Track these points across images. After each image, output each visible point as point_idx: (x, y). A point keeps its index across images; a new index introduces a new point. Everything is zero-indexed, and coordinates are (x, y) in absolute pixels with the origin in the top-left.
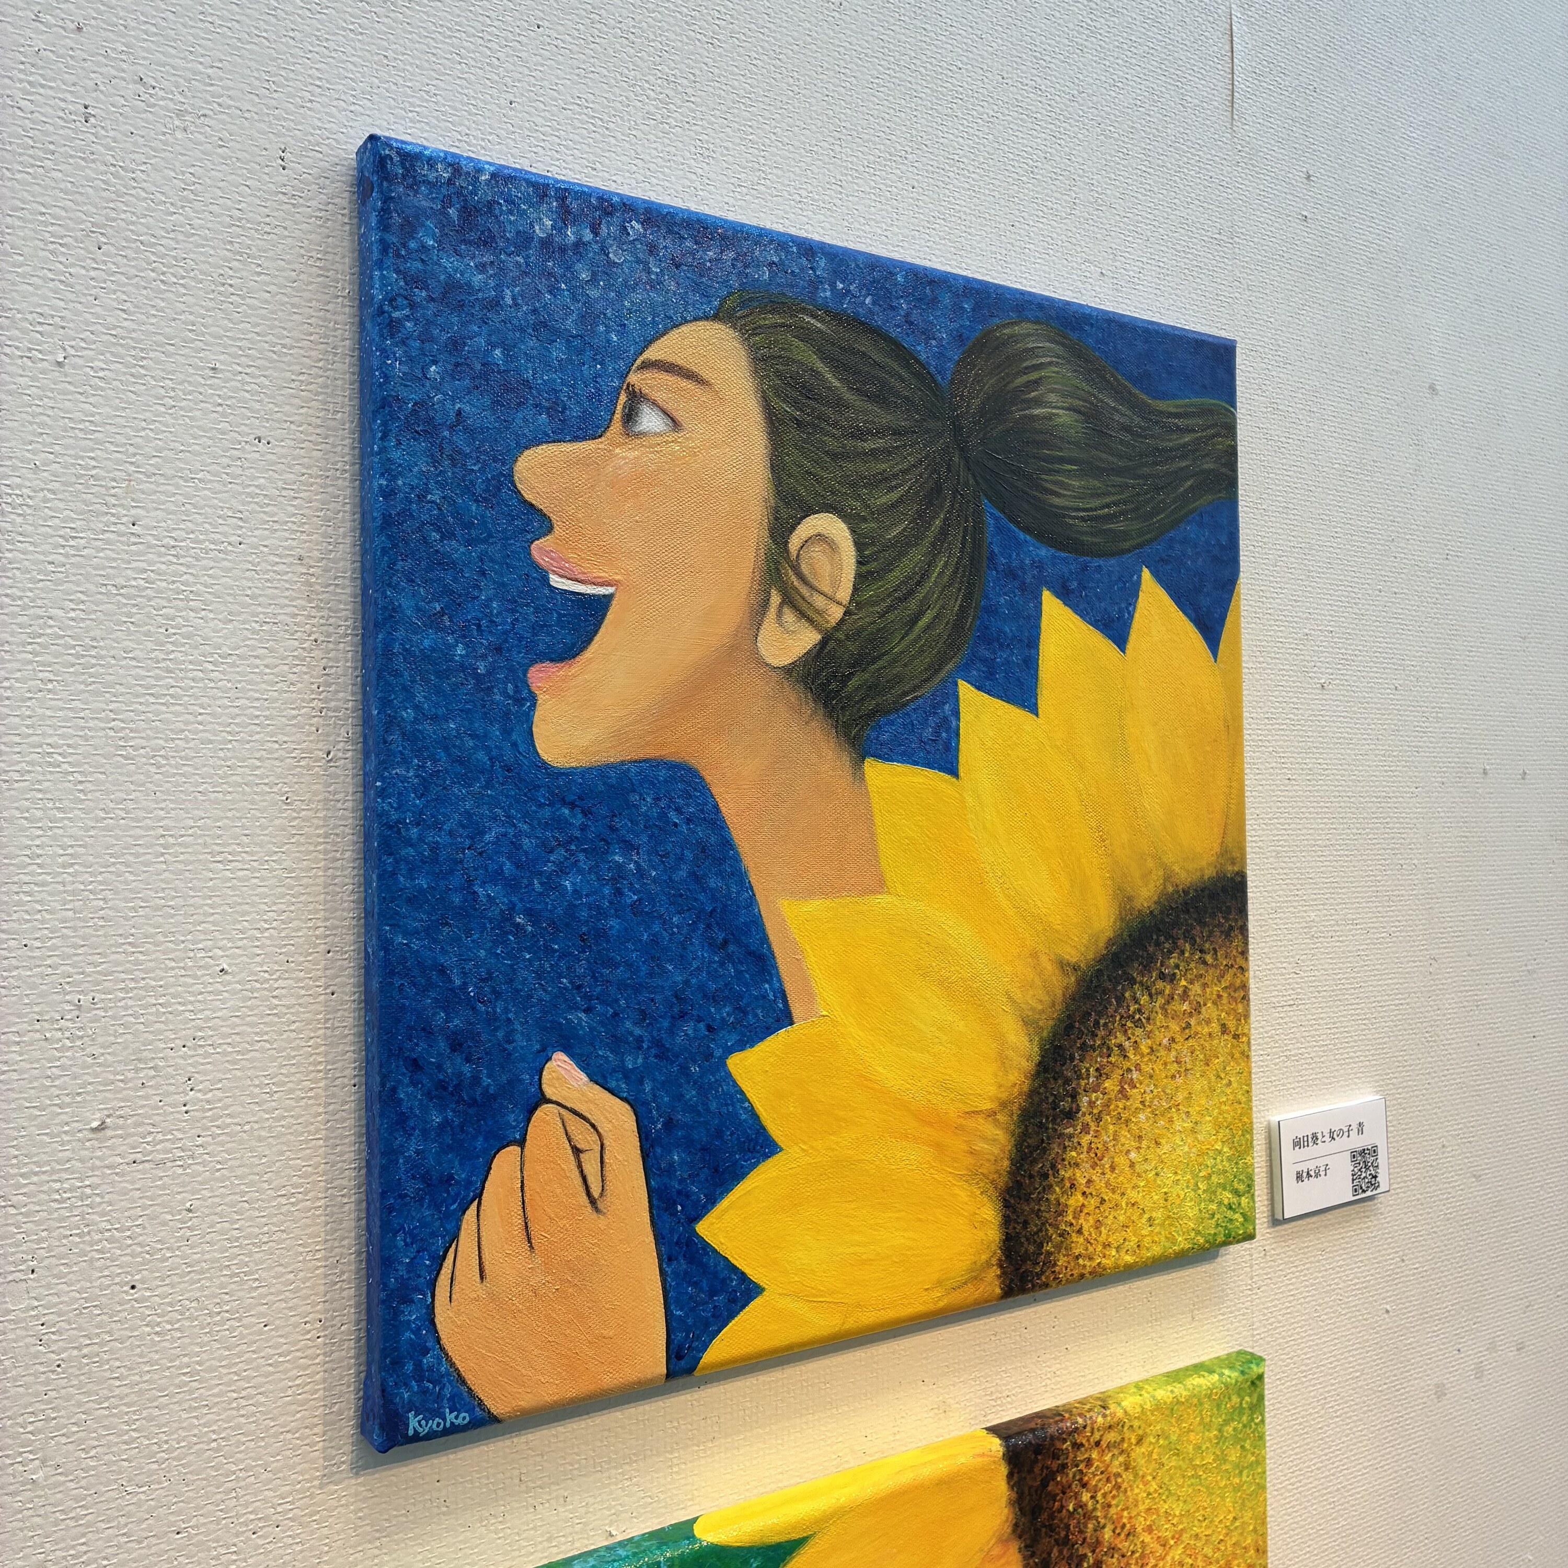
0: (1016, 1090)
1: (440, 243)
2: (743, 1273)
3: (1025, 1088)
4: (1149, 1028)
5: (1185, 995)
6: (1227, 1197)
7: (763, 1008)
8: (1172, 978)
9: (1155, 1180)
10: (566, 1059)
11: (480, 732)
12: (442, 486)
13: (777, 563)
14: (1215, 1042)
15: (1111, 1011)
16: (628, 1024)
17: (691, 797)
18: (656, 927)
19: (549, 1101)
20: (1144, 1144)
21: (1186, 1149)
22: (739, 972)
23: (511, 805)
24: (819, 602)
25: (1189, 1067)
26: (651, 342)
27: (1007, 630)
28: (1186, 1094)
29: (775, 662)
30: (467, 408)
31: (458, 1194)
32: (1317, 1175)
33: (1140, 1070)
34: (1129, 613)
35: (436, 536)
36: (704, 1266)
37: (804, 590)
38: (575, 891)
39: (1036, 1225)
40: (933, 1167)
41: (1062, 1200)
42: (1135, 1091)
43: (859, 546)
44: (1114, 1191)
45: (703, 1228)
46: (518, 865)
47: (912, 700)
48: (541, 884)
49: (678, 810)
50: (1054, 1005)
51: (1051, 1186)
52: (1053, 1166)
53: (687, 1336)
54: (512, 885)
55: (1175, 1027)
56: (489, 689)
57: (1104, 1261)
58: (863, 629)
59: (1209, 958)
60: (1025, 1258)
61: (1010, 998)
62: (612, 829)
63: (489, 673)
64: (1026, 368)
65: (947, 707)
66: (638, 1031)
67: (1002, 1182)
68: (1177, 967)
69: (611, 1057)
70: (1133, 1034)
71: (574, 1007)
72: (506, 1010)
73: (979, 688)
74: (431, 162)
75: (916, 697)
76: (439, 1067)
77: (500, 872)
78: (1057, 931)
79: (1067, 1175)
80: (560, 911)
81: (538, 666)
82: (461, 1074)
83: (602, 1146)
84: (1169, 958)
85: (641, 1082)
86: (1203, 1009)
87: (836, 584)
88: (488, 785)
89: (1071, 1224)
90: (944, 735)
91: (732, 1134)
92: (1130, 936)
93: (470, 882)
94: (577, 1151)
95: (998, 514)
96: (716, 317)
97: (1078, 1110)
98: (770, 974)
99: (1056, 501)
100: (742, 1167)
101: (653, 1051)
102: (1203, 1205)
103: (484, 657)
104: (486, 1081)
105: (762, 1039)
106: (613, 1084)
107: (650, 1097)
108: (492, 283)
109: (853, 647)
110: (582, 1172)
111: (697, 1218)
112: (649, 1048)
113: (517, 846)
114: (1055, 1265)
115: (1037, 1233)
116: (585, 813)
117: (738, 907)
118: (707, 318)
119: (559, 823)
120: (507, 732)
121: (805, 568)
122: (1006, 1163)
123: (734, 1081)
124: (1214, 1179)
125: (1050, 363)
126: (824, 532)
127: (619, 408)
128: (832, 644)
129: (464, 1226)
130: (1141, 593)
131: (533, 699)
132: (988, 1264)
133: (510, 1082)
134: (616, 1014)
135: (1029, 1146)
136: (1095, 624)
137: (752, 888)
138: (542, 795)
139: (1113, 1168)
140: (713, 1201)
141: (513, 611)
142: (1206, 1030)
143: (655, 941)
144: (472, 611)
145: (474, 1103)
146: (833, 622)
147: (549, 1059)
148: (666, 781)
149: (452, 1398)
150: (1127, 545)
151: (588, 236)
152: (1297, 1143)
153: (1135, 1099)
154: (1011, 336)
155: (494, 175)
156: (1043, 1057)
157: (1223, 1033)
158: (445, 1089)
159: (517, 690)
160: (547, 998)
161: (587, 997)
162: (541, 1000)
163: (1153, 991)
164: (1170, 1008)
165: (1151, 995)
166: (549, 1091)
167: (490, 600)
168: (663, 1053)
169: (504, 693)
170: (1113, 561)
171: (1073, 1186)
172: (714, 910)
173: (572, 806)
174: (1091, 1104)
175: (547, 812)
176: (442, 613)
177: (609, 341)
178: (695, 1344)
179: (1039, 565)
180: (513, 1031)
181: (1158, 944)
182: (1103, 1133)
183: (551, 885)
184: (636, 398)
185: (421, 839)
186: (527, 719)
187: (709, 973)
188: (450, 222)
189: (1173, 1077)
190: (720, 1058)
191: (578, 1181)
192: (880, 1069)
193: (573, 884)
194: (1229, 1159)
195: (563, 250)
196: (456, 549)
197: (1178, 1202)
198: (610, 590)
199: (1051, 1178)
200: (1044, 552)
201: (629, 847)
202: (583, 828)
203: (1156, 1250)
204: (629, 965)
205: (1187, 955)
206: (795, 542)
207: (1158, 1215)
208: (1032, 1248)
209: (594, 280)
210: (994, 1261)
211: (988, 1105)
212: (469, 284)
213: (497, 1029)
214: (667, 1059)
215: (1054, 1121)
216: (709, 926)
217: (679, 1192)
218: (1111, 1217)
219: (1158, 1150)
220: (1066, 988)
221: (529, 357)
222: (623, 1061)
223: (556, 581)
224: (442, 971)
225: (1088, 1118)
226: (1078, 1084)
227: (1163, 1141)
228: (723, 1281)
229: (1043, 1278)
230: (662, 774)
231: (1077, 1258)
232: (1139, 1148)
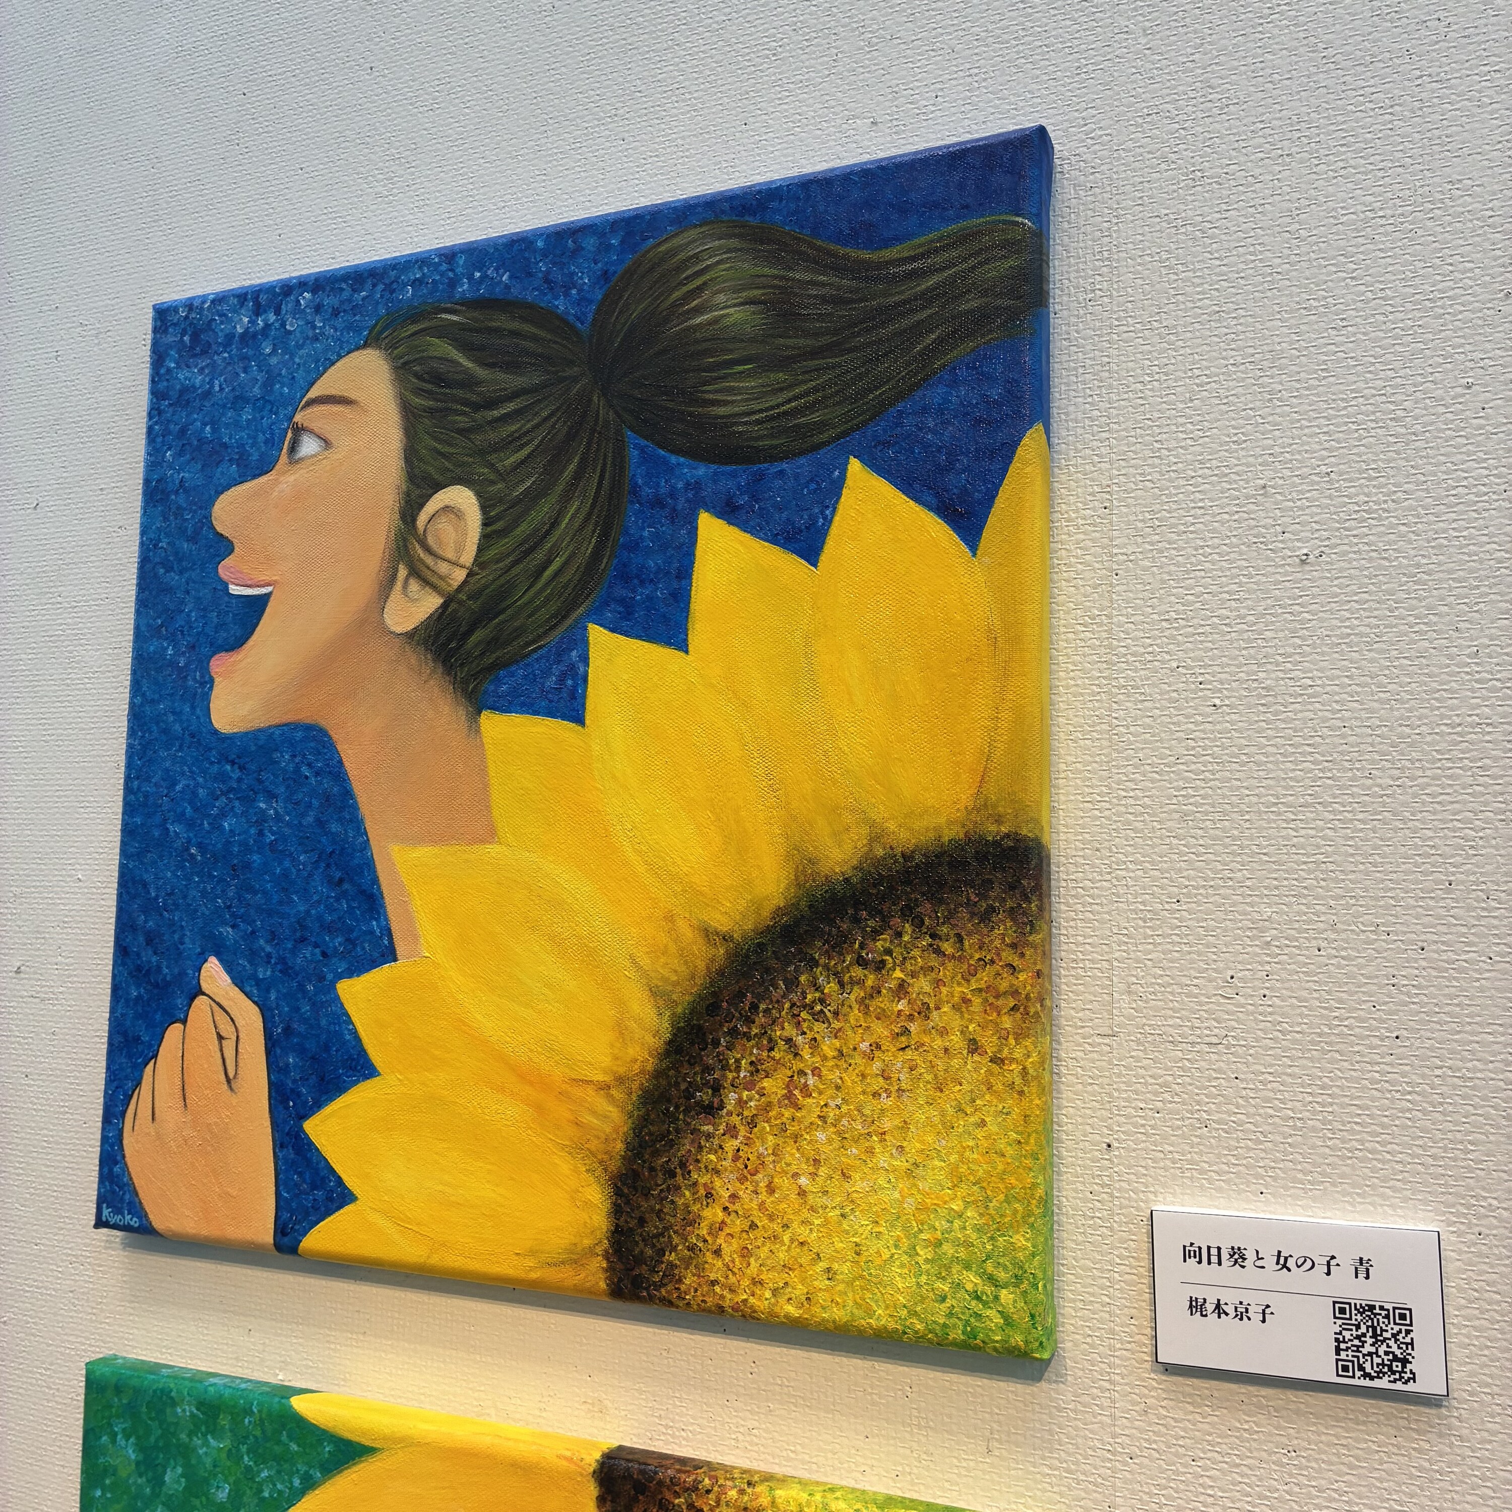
0: (636, 1068)
1: (177, 363)
2: (339, 1177)
3: (649, 1067)
4: (836, 1025)
5: (901, 989)
6: (972, 1280)
7: (370, 942)
8: (880, 966)
9: (840, 1224)
10: (217, 962)
11: (178, 710)
12: (167, 535)
13: (405, 540)
14: (955, 1062)
15: (776, 995)
16: (262, 942)
17: (320, 754)
18: (287, 863)
19: (204, 994)
20: (823, 1171)
21: (897, 1195)
22: (351, 909)
23: (193, 764)
24: (443, 568)
25: (904, 1086)
26: (313, 384)
27: (652, 564)
28: (897, 1122)
29: (399, 630)
30: (187, 475)
31: (143, 1051)
32: (1242, 1315)
33: (820, 1076)
34: (825, 518)
35: (162, 571)
36: (308, 1162)
37: (429, 560)
38: (231, 831)
39: (656, 1227)
40: (531, 1128)
41: (695, 1208)
42: (810, 1100)
43: (484, 508)
44: (771, 1218)
45: (309, 1126)
46: (196, 810)
47: (535, 650)
48: (209, 824)
49: (310, 765)
50: (693, 977)
51: (679, 1188)
52: (683, 1165)
53: (291, 1217)
54: (191, 825)
55: (881, 1030)
56: (186, 677)
57: (752, 1300)
58: (486, 587)
59: (948, 947)
60: (640, 1260)
61: (634, 962)
62: (260, 781)
63: (187, 665)
64: (686, 278)
65: (574, 653)
66: (268, 949)
67: (615, 1165)
68: (889, 952)
69: (248, 967)
70: (811, 1030)
71: (224, 923)
72: (181, 919)
73: (613, 630)
74: (175, 310)
75: (540, 647)
76: (138, 955)
77: (183, 814)
78: (702, 893)
79: (702, 1181)
80: (219, 846)
81: (217, 657)
82: (149, 962)
83: (238, 1037)
84: (875, 940)
85: (268, 991)
86: (935, 1014)
87: (459, 549)
88: (181, 749)
89: (705, 1241)
90: (570, 682)
91: (337, 1051)
92: (810, 907)
93: (165, 820)
94: (220, 1038)
95: (643, 442)
96: (365, 346)
97: (721, 1107)
98: (379, 913)
99: (722, 411)
100: (345, 1081)
101: (279, 967)
102: (923, 1279)
103: (184, 653)
104: (166, 971)
105: (368, 971)
106: (248, 989)
107: (274, 1005)
108: (207, 380)
109: (474, 605)
110: (222, 1055)
111: (305, 1117)
112: (276, 964)
113: (194, 794)
114: (680, 1281)
115: (657, 1236)
116: (242, 768)
117: (354, 850)
118: (358, 348)
119: (222, 777)
120: (193, 708)
121: (431, 541)
122: (620, 1146)
123: (342, 1004)
124: (948, 1249)
125: (718, 263)
126: (452, 504)
127: (286, 443)
128: (453, 606)
129: (145, 1077)
130: (845, 491)
131: (212, 681)
132: (591, 1252)
133: (180, 974)
134: (253, 932)
135: (650, 1134)
136: (774, 540)
137: (366, 834)
138: (213, 755)
139: (771, 1189)
140: (318, 1105)
141: (204, 617)
142: (938, 1043)
143: (285, 875)
144: (180, 621)
145: (157, 986)
146: (456, 584)
147: (206, 961)
148: (301, 741)
149: (130, 1203)
150: (824, 437)
151: (272, 318)
152: (1191, 1253)
153: (809, 1112)
154: (667, 252)
155: (213, 302)
156: (675, 1035)
157: (972, 1052)
158: (140, 971)
159: (202, 676)
160: (207, 913)
161: (234, 915)
162: (203, 914)
163: (846, 978)
164: (874, 1004)
165: (842, 984)
166: (205, 986)
167: (190, 611)
168: (286, 970)
169: (194, 679)
170: (802, 460)
171: (709, 1195)
172: (333, 852)
173: (233, 763)
174: (741, 1103)
175: (215, 769)
176: (162, 626)
177: (282, 394)
178: (297, 1227)
179: (696, 486)
180: (184, 935)
181: (856, 920)
182: (758, 1143)
183: (216, 827)
184: (299, 430)
185: (139, 789)
186: (206, 697)
187: (326, 906)
188: (185, 346)
189: (876, 1095)
190: (331, 981)
191: (220, 1061)
192: (478, 1017)
193: (230, 825)
194: (978, 1229)
195: (254, 336)
196: (173, 578)
197: (878, 1261)
198: (270, 589)
199: (679, 1178)
200: (702, 471)
201: (271, 796)
202: (239, 780)
203: (838, 1314)
204: (265, 892)
205: (906, 938)
206: (422, 519)
207: (844, 1269)
208: (649, 1252)
209: (274, 351)
210: (599, 1250)
211: (600, 1077)
212: (193, 386)
213: (174, 932)
214: (290, 976)
215: (687, 1111)
216: (328, 866)
217: (292, 1090)
218: (766, 1249)
219: (846, 1185)
220: (712, 960)
221: (227, 426)
222: (256, 971)
223: (234, 590)
224: (145, 885)
225: (735, 1120)
226: (724, 1076)
227: (857, 1176)
228: (323, 1179)
229: (663, 1291)
230: (299, 735)
231: (714, 1283)
232: (814, 1175)
